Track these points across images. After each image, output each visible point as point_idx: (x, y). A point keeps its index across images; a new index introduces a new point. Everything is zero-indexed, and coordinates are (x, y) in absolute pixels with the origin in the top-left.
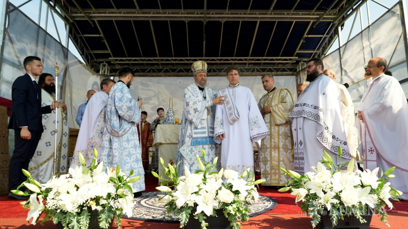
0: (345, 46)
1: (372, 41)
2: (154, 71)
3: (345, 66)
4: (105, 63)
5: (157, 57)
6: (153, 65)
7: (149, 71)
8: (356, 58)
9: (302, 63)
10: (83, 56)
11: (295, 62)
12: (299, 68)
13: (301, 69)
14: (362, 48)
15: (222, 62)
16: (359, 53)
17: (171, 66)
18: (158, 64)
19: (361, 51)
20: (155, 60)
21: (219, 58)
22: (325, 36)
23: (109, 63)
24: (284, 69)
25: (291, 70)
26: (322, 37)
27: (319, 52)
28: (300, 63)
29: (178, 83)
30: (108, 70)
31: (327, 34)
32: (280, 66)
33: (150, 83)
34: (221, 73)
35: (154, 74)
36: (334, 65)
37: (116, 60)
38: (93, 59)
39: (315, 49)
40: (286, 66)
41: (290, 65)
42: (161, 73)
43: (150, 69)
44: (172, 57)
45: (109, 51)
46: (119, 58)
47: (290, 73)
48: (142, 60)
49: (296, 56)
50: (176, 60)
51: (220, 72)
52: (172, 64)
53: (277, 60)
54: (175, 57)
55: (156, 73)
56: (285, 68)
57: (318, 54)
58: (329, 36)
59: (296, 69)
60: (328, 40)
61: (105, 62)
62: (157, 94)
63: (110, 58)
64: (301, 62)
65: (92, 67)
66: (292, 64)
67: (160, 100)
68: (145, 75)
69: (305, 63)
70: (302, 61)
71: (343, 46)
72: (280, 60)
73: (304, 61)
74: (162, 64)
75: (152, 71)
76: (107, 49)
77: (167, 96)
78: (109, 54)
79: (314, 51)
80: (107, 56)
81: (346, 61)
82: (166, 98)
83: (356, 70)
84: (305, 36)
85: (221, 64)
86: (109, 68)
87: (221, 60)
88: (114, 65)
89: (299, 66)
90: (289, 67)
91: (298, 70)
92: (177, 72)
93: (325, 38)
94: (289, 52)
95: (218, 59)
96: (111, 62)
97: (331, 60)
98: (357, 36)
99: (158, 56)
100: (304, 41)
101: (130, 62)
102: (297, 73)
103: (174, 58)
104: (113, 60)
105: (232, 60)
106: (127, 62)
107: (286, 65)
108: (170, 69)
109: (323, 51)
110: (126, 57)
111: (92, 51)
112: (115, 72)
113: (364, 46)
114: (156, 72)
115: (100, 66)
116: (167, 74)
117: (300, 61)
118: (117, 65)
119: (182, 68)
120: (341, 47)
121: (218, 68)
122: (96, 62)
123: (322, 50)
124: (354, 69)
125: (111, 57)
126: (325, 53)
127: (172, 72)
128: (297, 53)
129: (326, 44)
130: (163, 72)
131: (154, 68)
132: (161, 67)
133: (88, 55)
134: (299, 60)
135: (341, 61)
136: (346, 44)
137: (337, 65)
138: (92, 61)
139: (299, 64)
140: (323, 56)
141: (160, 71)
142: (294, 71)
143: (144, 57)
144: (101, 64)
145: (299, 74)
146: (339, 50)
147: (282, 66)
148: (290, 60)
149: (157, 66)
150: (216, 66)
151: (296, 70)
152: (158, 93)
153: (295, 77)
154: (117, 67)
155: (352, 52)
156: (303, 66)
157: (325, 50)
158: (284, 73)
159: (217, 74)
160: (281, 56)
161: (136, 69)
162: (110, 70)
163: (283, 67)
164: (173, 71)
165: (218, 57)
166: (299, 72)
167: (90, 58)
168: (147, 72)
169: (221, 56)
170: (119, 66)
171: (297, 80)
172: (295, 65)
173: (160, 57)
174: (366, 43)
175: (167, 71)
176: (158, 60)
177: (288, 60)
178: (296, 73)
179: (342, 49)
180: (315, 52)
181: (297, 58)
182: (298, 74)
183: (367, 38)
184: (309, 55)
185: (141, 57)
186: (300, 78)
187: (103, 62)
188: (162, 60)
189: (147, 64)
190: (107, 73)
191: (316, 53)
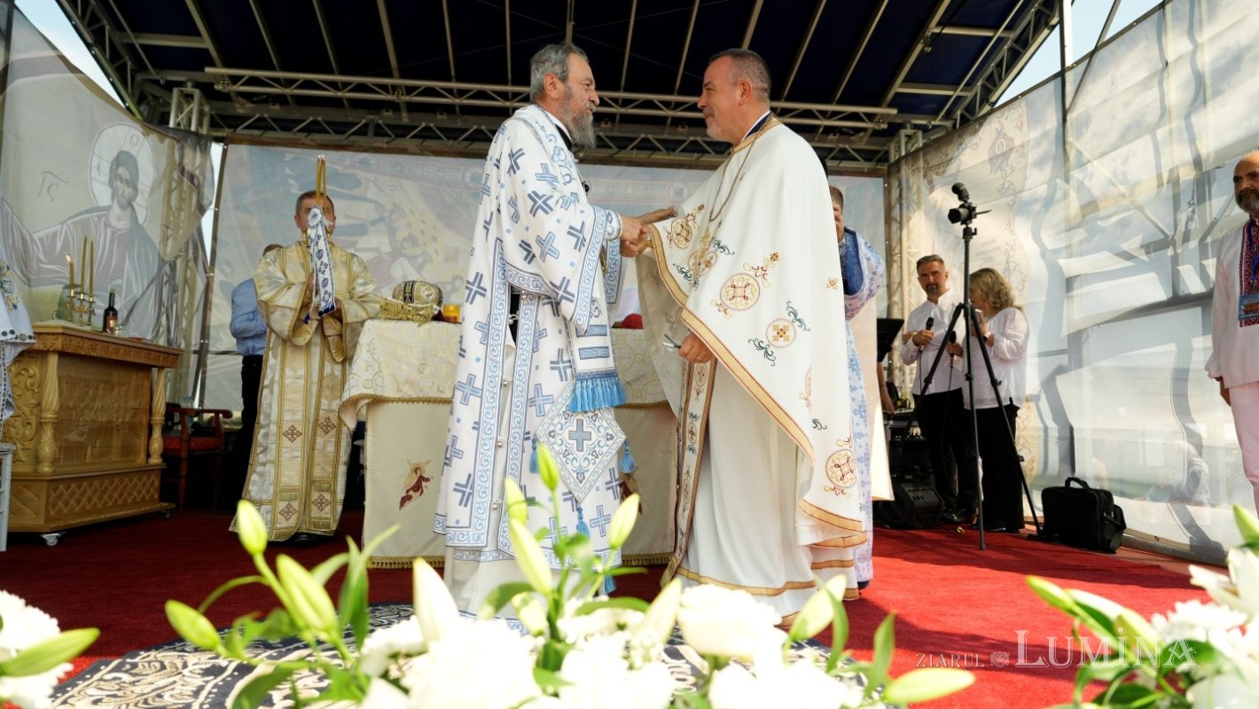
0: (1087, 61)
1: (1204, 36)
2: (379, 132)
3: (1079, 136)
4: (189, 89)
5: (390, 75)
6: (377, 106)
7: (362, 132)
8: (1127, 104)
9: (909, 131)
10: (96, 50)
11: (885, 126)
12: (898, 149)
13: (903, 153)
14: (1161, 66)
15: (630, 111)
16: (1144, 85)
17: (444, 116)
18: (394, 106)
19: (1150, 78)
20: (384, 88)
21: (621, 95)
22: (999, 33)
23: (208, 91)
24: (844, 151)
25: (868, 155)
26: (990, 39)
27: (970, 95)
28: (903, 133)
29: (468, 179)
30: (201, 114)
31: (1009, 28)
32: (831, 142)
33: (362, 175)
34: (623, 154)
35: (381, 142)
36: (1034, 135)
37: (235, 79)
38: (144, 68)
39: (959, 84)
40: (850, 142)
41: (865, 139)
42: (407, 142)
43: (364, 121)
44: (449, 79)
45: (203, 42)
46: (247, 73)
47: (866, 166)
48: (334, 85)
49: (891, 105)
50: (461, 93)
51: (622, 148)
52: (449, 109)
53: (824, 114)
54: (459, 80)
55: (386, 139)
56: (847, 146)
57: (967, 102)
58: (1013, 35)
59: (887, 153)
60: (1010, 49)
61: (189, 84)
62: (387, 214)
63: (208, 70)
64: (906, 128)
65: (141, 99)
66: (876, 133)
67: (400, 236)
68: (344, 143)
69: (920, 133)
70: (909, 126)
71: (1078, 63)
72: (834, 114)
73: (916, 127)
74: (412, 107)
75: (371, 130)
76: (198, 34)
77: (423, 222)
78: (206, 51)
79: (955, 90)
80: (198, 60)
81: (1086, 121)
82: (423, 232)
83: (1123, 151)
84: (933, 28)
85: (626, 119)
86: (207, 109)
87: (626, 103)
88: (225, 97)
89: (899, 142)
90: (862, 146)
91: (893, 157)
92: (465, 139)
93: (1001, 40)
94: (869, 90)
95: (615, 100)
96: (213, 84)
97: (1021, 117)
98: (1138, 21)
99: (396, 73)
100: (929, 49)
101: (287, 91)
102: (890, 166)
103: (454, 85)
104: (223, 76)
105: (667, 104)
106: (278, 90)
107: (853, 138)
108: (441, 129)
109: (987, 92)
110: (272, 68)
111: (136, 38)
112: (229, 126)
113: (1171, 57)
114: (388, 136)
115: (171, 97)
116: (429, 143)
117: (902, 126)
118: (242, 100)
119: (483, 128)
120: (1072, 68)
121: (615, 134)
122: (156, 82)
123: (983, 86)
124: (1115, 148)
125: (213, 65)
126: (993, 99)
127: (449, 138)
128: (897, 95)
129: (999, 65)
130: (413, 137)
131: (380, 122)
132: (405, 118)
133: (122, 51)
134: (899, 121)
135: (1064, 120)
136: (1091, 55)
137: (1045, 135)
138: (139, 77)
139: (899, 137)
140: (987, 108)
141: (402, 131)
142: (878, 161)
143: (342, 73)
144: (176, 91)
145: (899, 171)
146: (1059, 79)
147: (839, 141)
148: (871, 117)
149: (390, 114)
150: (609, 126)
151: (885, 158)
152: (392, 212)
153: (881, 180)
154: (241, 108)
155: (1113, 83)
156: (910, 145)
157: (996, 86)
158: (845, 164)
159: (611, 156)
160: (840, 102)
161: (311, 119)
162: (212, 117)
163: (841, 146)
164: (453, 134)
165: (617, 89)
166: (898, 162)
167: (129, 64)
168: (354, 133)
169: (627, 90)
170: (249, 105)
171: (887, 192)
172: (883, 140)
173: (403, 76)
174: (1176, 45)
175: (427, 134)
176: (394, 88)
177: (862, 120)
178: (885, 167)
179: (1069, 76)
180: (958, 93)
181: (894, 111)
182: (894, 170)
183: (1187, 24)
184: (934, 106)
185: (331, 72)
186: (900, 184)
187: (180, 84)
188: (410, 90)
189: (356, 104)
190: (200, 124)
191: (959, 98)
